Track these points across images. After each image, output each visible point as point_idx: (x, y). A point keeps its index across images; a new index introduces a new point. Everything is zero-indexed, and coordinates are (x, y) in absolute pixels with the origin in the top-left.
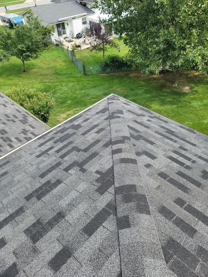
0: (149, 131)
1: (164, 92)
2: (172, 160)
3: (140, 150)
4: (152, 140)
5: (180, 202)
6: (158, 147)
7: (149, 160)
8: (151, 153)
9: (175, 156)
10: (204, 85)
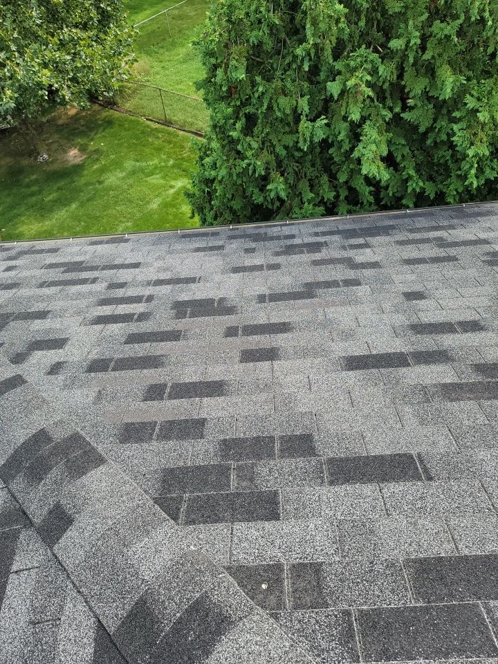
0: (24, 292)
1: (28, 186)
2: (105, 323)
3: (19, 348)
4: (39, 307)
5: (155, 392)
6: (61, 314)
7: (53, 356)
8: (51, 337)
9: (107, 310)
10: (103, 131)
